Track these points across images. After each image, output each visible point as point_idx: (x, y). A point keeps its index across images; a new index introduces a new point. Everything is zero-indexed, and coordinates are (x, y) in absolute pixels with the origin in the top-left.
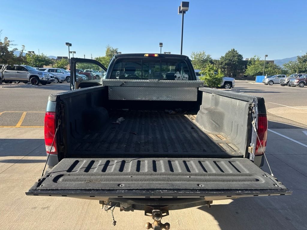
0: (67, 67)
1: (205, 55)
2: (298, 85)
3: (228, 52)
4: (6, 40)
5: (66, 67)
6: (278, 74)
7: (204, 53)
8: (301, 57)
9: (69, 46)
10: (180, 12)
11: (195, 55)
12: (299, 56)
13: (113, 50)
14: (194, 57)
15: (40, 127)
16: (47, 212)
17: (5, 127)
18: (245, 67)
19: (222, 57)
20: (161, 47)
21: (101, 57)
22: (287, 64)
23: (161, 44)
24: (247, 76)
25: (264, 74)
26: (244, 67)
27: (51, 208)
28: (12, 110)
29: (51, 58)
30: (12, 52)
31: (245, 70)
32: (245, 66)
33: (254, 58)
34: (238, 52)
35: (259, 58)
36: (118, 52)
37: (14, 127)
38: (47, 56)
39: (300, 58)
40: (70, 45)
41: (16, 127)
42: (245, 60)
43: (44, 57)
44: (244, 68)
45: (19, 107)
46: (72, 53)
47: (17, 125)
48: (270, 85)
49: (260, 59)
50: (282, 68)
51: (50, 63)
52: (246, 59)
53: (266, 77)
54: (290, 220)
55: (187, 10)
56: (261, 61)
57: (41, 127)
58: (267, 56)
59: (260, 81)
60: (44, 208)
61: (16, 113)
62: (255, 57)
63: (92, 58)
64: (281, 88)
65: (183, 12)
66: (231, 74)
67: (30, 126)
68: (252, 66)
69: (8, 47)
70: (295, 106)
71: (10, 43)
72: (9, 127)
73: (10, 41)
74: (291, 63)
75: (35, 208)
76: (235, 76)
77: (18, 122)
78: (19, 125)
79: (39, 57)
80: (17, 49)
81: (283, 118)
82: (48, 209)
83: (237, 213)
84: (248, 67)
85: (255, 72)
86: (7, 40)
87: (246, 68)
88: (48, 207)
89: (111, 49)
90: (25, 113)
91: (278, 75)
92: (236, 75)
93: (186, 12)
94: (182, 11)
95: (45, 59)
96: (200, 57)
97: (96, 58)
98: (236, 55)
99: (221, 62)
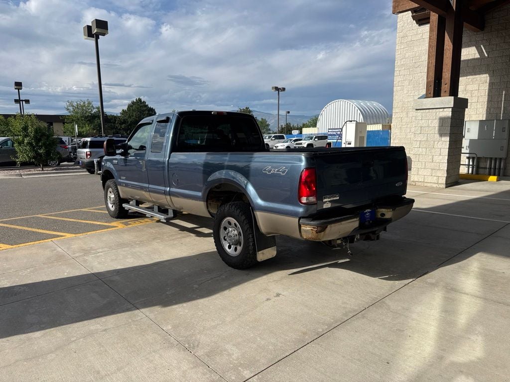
3: (132, 103)
7: (89, 103)
14: (72, 110)
19: (123, 111)
34: (147, 104)
65: (95, 36)
96: (83, 110)
98: (145, 108)
99: (124, 120)
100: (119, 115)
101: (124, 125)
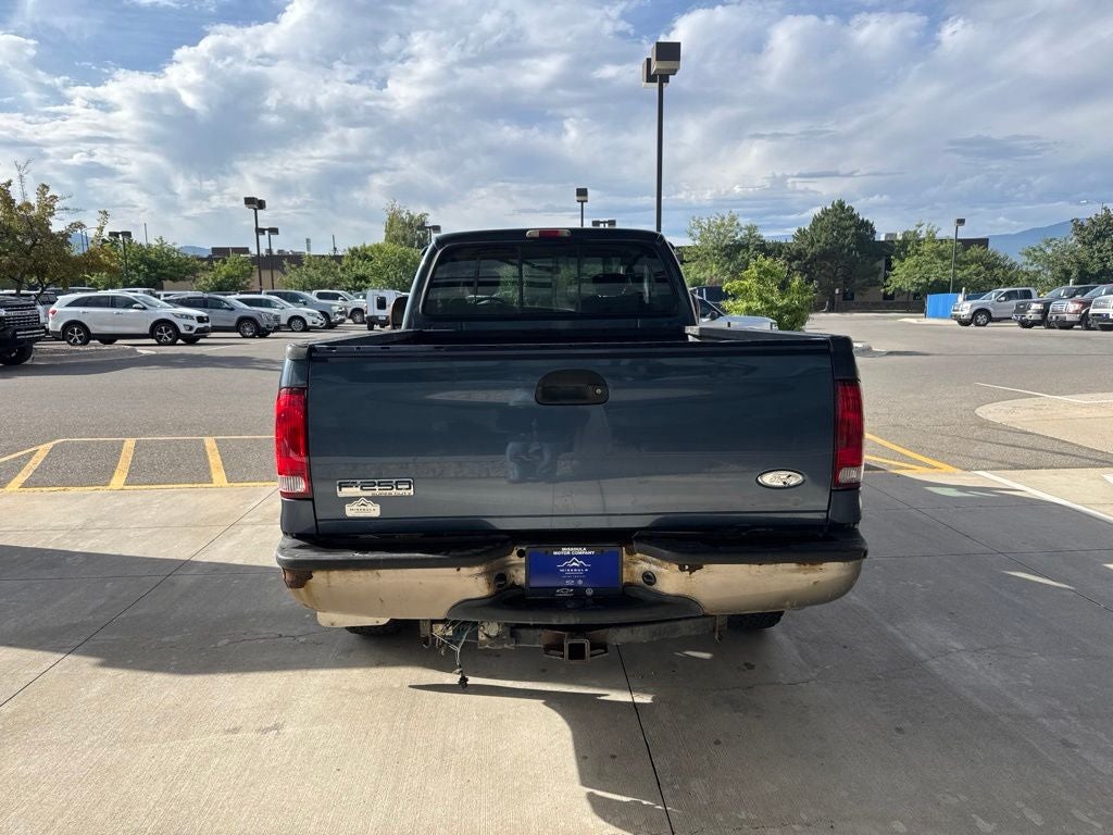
0: (248, 283)
1: (738, 224)
2: (1079, 323)
3: (822, 212)
4: (44, 194)
5: (244, 283)
6: (1004, 287)
7: (733, 219)
8: (1086, 224)
9: (255, 209)
10: (650, 78)
11: (701, 227)
12: (1078, 220)
13: (412, 217)
14: (699, 235)
15: (191, 486)
16: (277, 741)
17: (74, 490)
18: (883, 266)
19: (799, 231)
20: (582, 202)
21: (367, 245)
22: (1034, 250)
23: (582, 193)
24: (892, 297)
25: (954, 287)
26: (881, 264)
27: (288, 730)
28: (83, 433)
29: (190, 254)
30: (65, 235)
31: (886, 277)
32: (883, 262)
33: (915, 232)
34: (855, 212)
35: (935, 230)
36: (427, 225)
37: (102, 490)
38: (177, 247)
39: (1082, 228)
40: (261, 205)
41: (108, 488)
42: (883, 239)
43: (165, 250)
44: (880, 269)
45: (107, 422)
46: (267, 232)
47: (112, 482)
48: (978, 325)
49: (939, 236)
50: (1019, 263)
51: (188, 272)
52: (887, 235)
53: (961, 297)
54: (1076, 746)
55: (674, 72)
56: (941, 240)
57: (195, 485)
58: (961, 222)
59: (940, 313)
60: (265, 731)
61: (98, 443)
62: (920, 226)
63: (335, 249)
64: (1017, 335)
65: (660, 78)
66: (837, 291)
67: (159, 484)
68: (909, 261)
69: (51, 220)
70: (1073, 393)
71: (57, 205)
72: (88, 490)
73: (56, 197)
74: (1049, 245)
75: (236, 730)
76: (849, 297)
77: (113, 472)
78: (118, 480)
79: (147, 253)
80: (81, 226)
81: (1033, 434)
82: (278, 733)
83: (899, 730)
84: (896, 263)
85: (923, 280)
86: (47, 196)
87: (889, 266)
88: (276, 727)
89: (404, 215)
90: (130, 443)
91: (1005, 290)
92: (853, 295)
93: (671, 77)
94: (655, 75)
95: (168, 256)
96: (719, 233)
97: (352, 247)
98: (851, 223)
99: (799, 251)
100: (790, 241)
101: (796, 262)
